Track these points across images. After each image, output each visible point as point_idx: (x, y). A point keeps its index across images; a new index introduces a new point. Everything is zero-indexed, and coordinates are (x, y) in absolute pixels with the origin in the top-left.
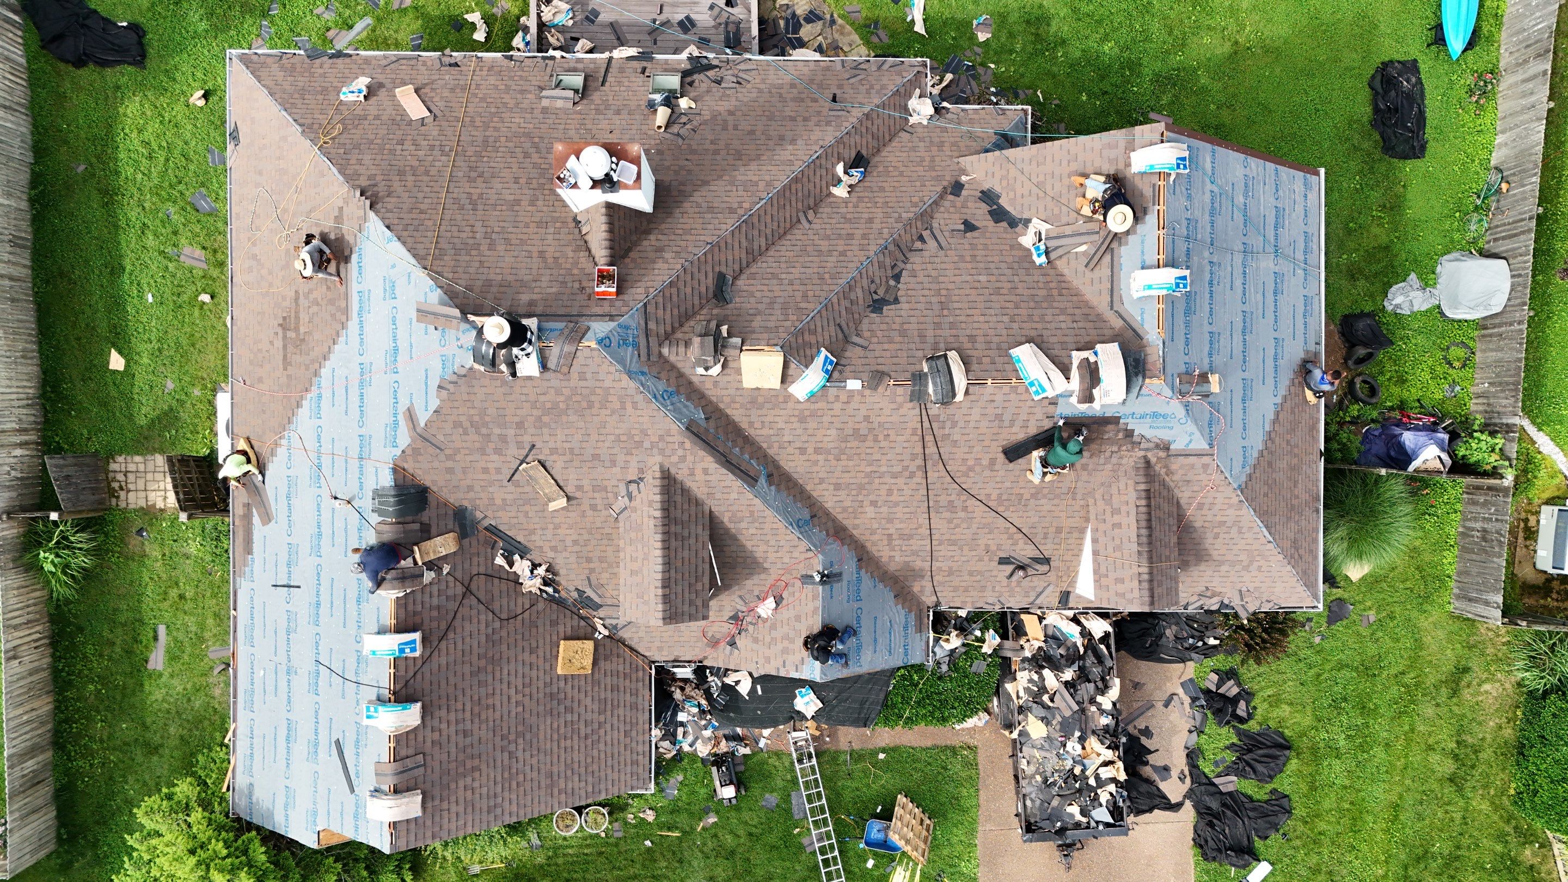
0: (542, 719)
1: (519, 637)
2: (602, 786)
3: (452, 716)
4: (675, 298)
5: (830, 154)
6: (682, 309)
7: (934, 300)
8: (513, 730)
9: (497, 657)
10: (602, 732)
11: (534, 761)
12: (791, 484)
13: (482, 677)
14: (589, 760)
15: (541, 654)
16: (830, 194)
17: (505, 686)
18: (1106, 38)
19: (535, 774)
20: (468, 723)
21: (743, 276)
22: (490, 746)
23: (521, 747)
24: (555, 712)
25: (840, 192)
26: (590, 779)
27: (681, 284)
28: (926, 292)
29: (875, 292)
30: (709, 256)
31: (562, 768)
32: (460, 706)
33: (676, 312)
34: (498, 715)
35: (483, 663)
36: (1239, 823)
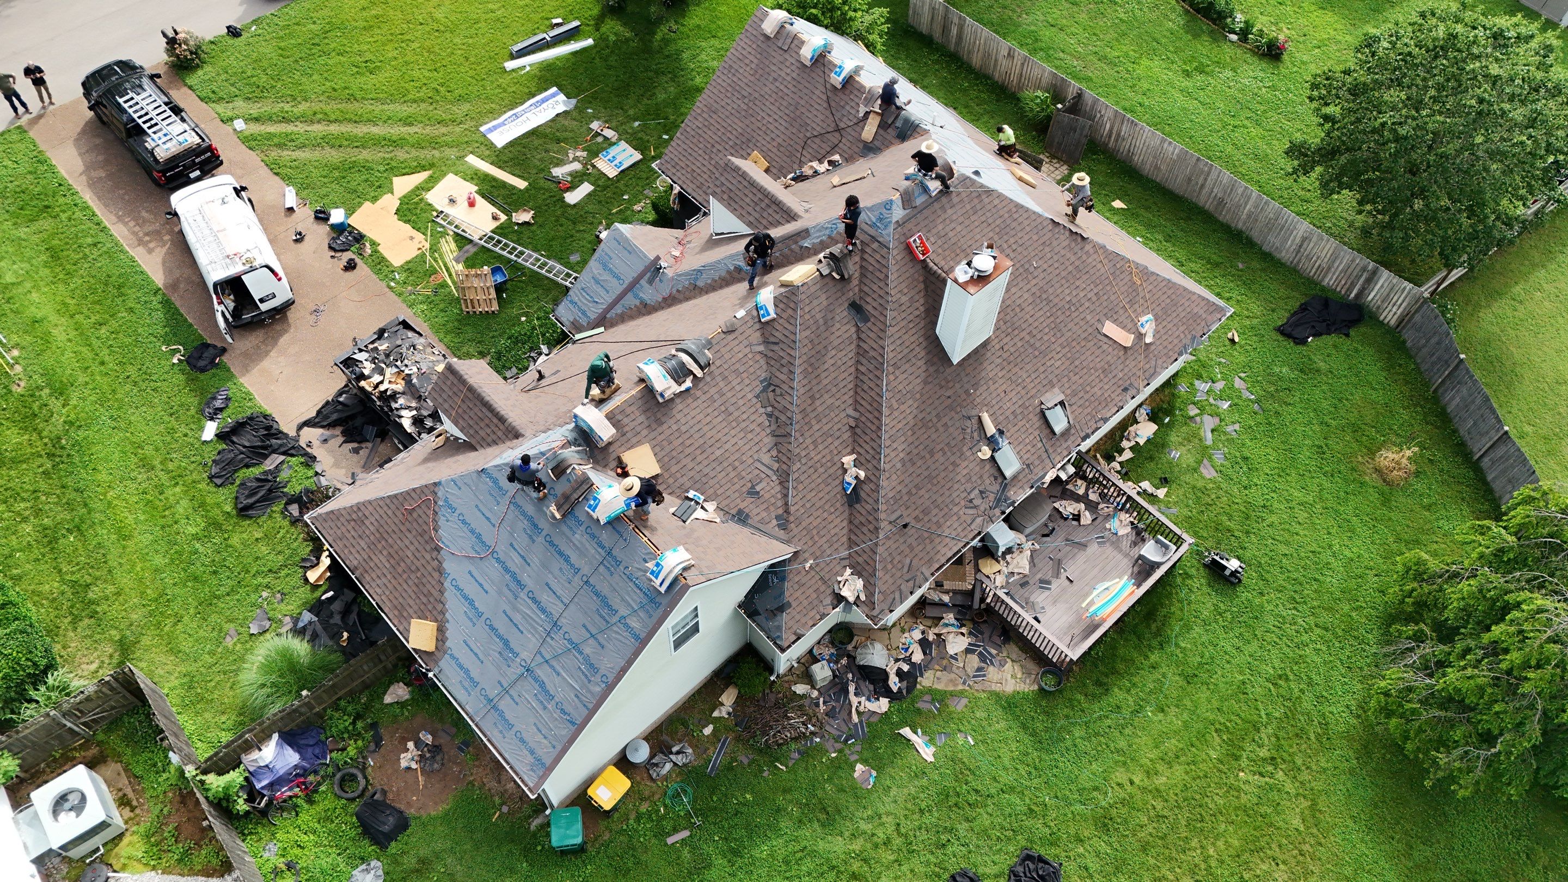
0: (744, 126)
1: (792, 143)
3: (789, 78)
4: (878, 274)
5: (875, 473)
6: (869, 275)
7: (736, 414)
8: (754, 107)
9: (794, 123)
11: (729, 108)
13: (792, 108)
14: (701, 139)
15: (773, 149)
16: (852, 452)
17: (776, 117)
19: (723, 103)
20: (778, 85)
21: (855, 336)
22: (757, 89)
23: (742, 105)
24: (740, 137)
25: (848, 460)
27: (881, 284)
28: (745, 416)
29: (774, 391)
30: (882, 319)
31: (712, 121)
32: (790, 86)
33: (871, 268)
34: (767, 103)
35: (798, 113)
36: (247, 444)
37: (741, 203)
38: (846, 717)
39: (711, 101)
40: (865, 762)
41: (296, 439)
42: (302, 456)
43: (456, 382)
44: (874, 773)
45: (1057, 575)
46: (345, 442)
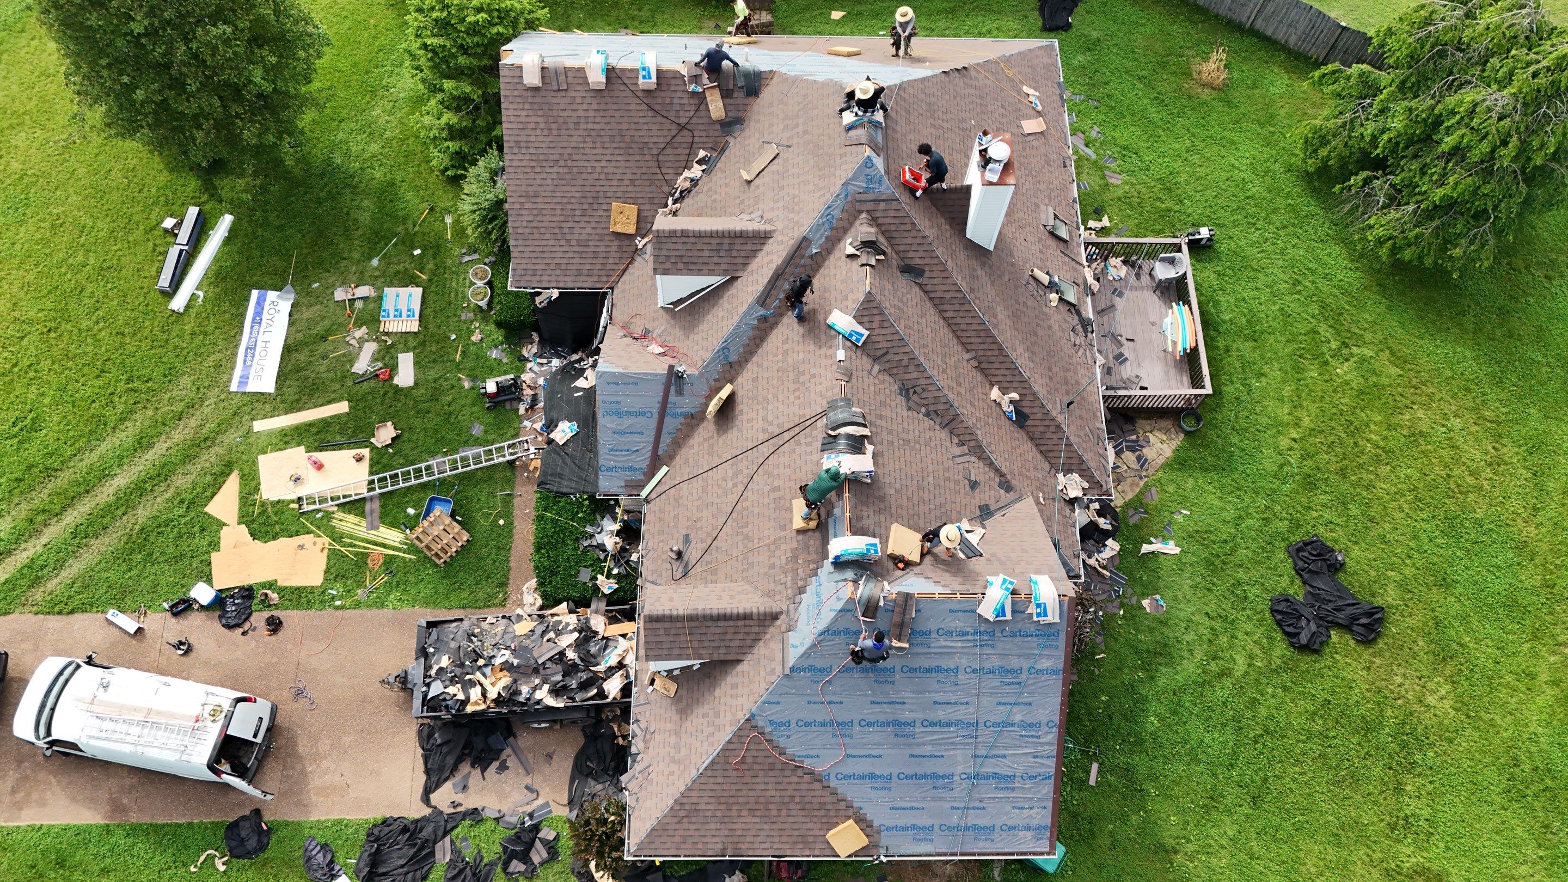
0: (579, 189)
1: (644, 170)
2: (520, 242)
3: (591, 113)
4: (903, 228)
5: (1024, 386)
6: (895, 235)
7: (911, 437)
8: (575, 164)
9: (631, 151)
10: (563, 242)
11: (549, 182)
12: (758, 341)
13: (618, 139)
14: (542, 231)
15: (629, 189)
16: (992, 385)
17: (608, 157)
18: (1161, 719)
19: (538, 182)
20: (584, 126)
21: (922, 294)
22: (565, 144)
23: (561, 170)
24: (583, 200)
25: (995, 393)
26: (527, 231)
27: (914, 233)
28: (917, 433)
29: (915, 392)
30: (935, 261)
31: (540, 206)
32: (598, 120)
33: (893, 228)
34: (587, 151)
35: (628, 139)
36: (403, 862)
37: (701, 260)
38: (1099, 579)
39: (523, 188)
40: (1144, 595)
41: (437, 812)
42: (464, 819)
43: (667, 625)
44: (1158, 597)
45: (1120, 345)
46: (483, 772)
